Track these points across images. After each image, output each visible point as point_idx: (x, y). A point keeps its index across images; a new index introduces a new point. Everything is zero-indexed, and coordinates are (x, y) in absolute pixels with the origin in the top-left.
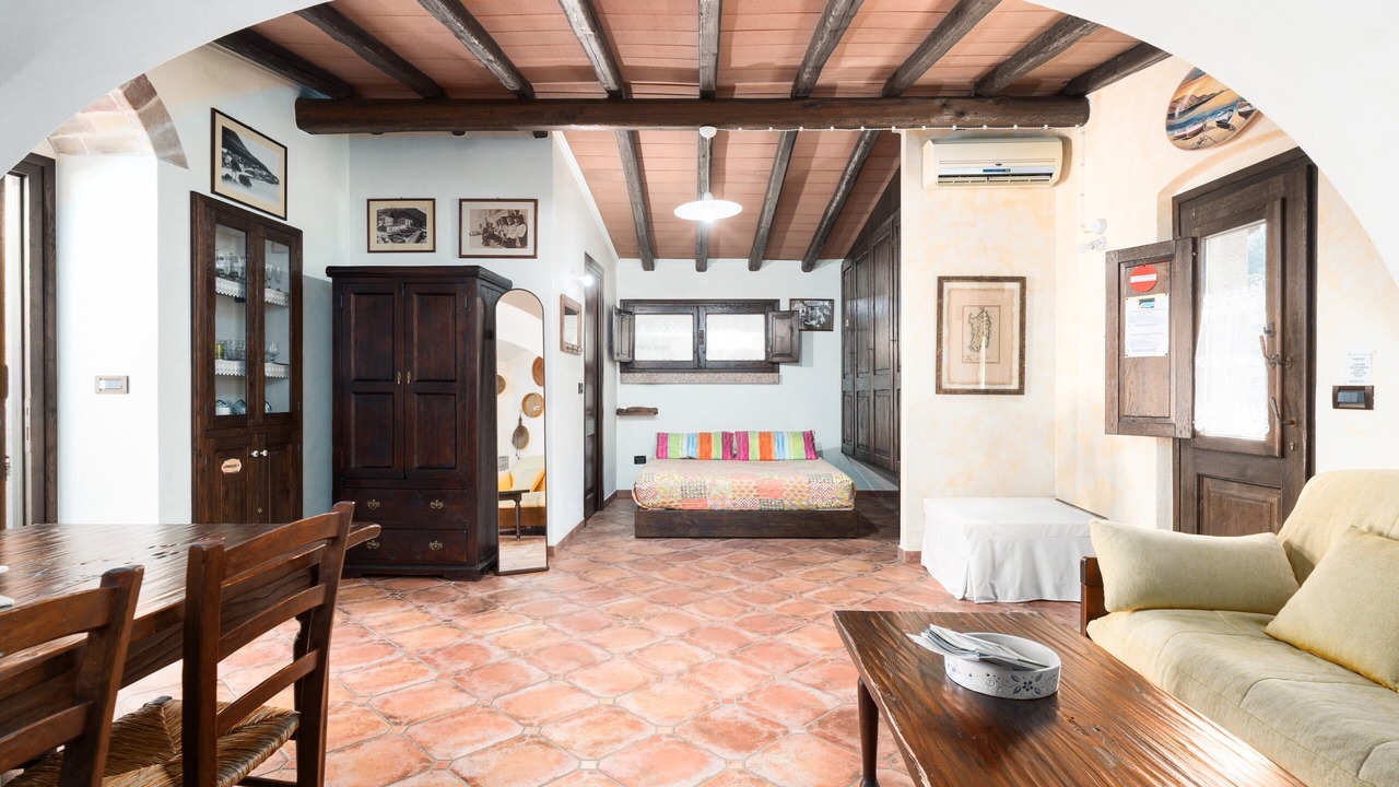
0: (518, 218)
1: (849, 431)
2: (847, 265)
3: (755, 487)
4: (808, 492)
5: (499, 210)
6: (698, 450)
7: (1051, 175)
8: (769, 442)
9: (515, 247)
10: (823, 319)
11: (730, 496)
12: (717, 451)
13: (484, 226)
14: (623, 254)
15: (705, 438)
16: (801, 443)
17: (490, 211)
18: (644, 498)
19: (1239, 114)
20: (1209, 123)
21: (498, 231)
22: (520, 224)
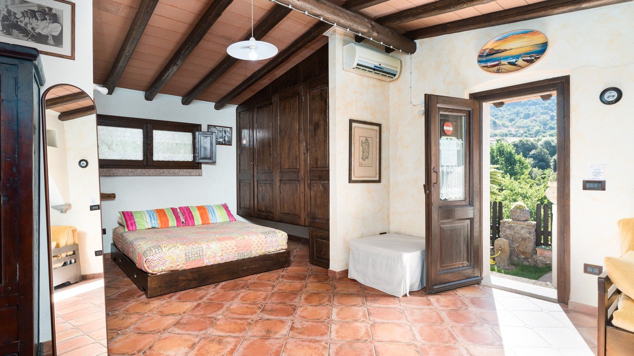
0: (49, 15)
3: (235, 246)
4: (265, 244)
6: (159, 222)
7: (395, 75)
8: (206, 212)
9: (46, 43)
10: (226, 138)
11: (220, 254)
12: (172, 221)
13: (5, 13)
15: (162, 212)
16: (224, 212)
18: (155, 267)
19: (523, 60)
20: (503, 62)
21: (24, 22)
22: (53, 23)
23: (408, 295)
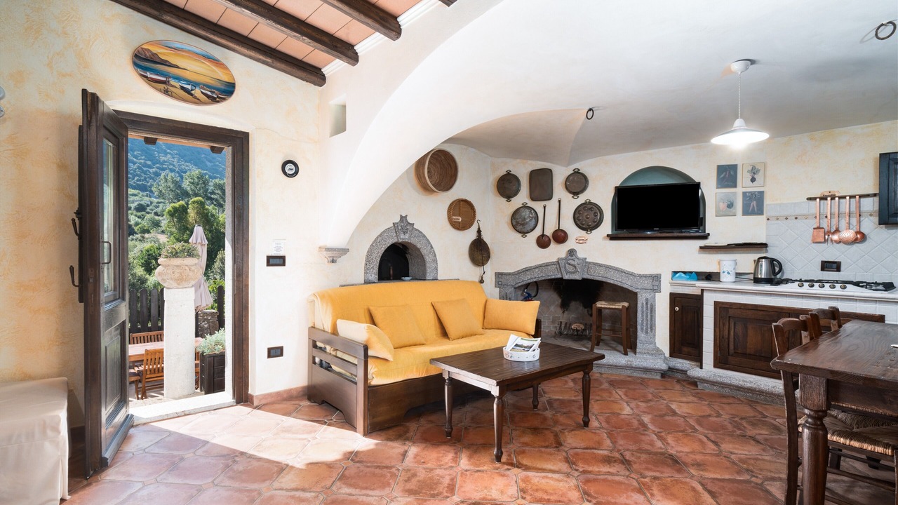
19: (202, 92)
20: (173, 82)
23: (68, 497)
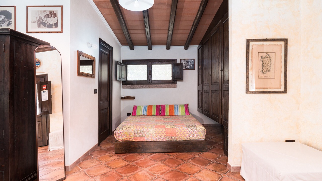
0: (53, 14)
1: (200, 104)
2: (200, 46)
4: (186, 133)
5: (45, 11)
6: (147, 112)
9: (52, 28)
10: (191, 66)
11: (154, 136)
12: (154, 112)
13: (38, 18)
14: (123, 44)
15: (150, 107)
16: (184, 109)
17: (41, 11)
18: (119, 137)
21: (44, 20)
22: (55, 17)
